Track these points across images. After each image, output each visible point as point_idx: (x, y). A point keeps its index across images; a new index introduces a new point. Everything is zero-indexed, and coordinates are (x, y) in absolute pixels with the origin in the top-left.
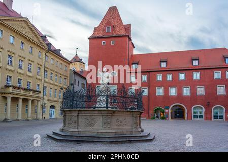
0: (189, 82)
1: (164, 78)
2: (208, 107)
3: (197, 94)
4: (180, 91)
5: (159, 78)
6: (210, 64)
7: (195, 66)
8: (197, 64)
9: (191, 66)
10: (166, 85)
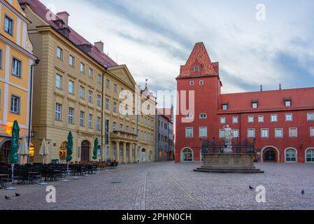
0: (282, 124)
1: (256, 119)
2: (301, 149)
3: (290, 136)
4: (272, 133)
5: (251, 119)
6: (304, 105)
7: (288, 107)
8: (289, 105)
9: (284, 107)
10: (258, 127)
